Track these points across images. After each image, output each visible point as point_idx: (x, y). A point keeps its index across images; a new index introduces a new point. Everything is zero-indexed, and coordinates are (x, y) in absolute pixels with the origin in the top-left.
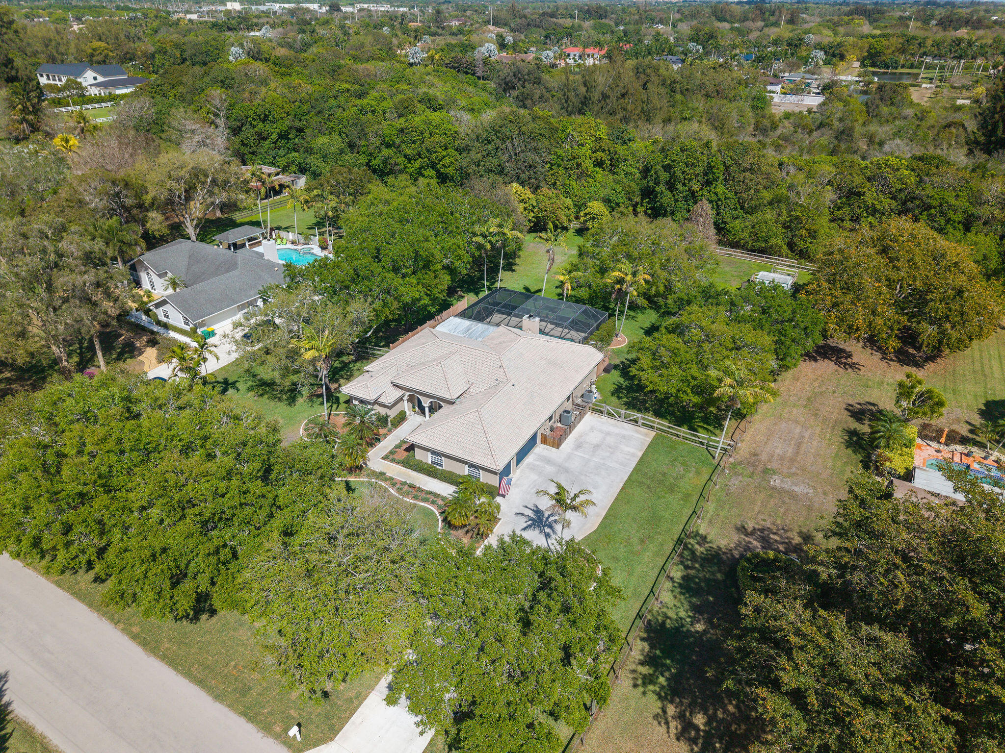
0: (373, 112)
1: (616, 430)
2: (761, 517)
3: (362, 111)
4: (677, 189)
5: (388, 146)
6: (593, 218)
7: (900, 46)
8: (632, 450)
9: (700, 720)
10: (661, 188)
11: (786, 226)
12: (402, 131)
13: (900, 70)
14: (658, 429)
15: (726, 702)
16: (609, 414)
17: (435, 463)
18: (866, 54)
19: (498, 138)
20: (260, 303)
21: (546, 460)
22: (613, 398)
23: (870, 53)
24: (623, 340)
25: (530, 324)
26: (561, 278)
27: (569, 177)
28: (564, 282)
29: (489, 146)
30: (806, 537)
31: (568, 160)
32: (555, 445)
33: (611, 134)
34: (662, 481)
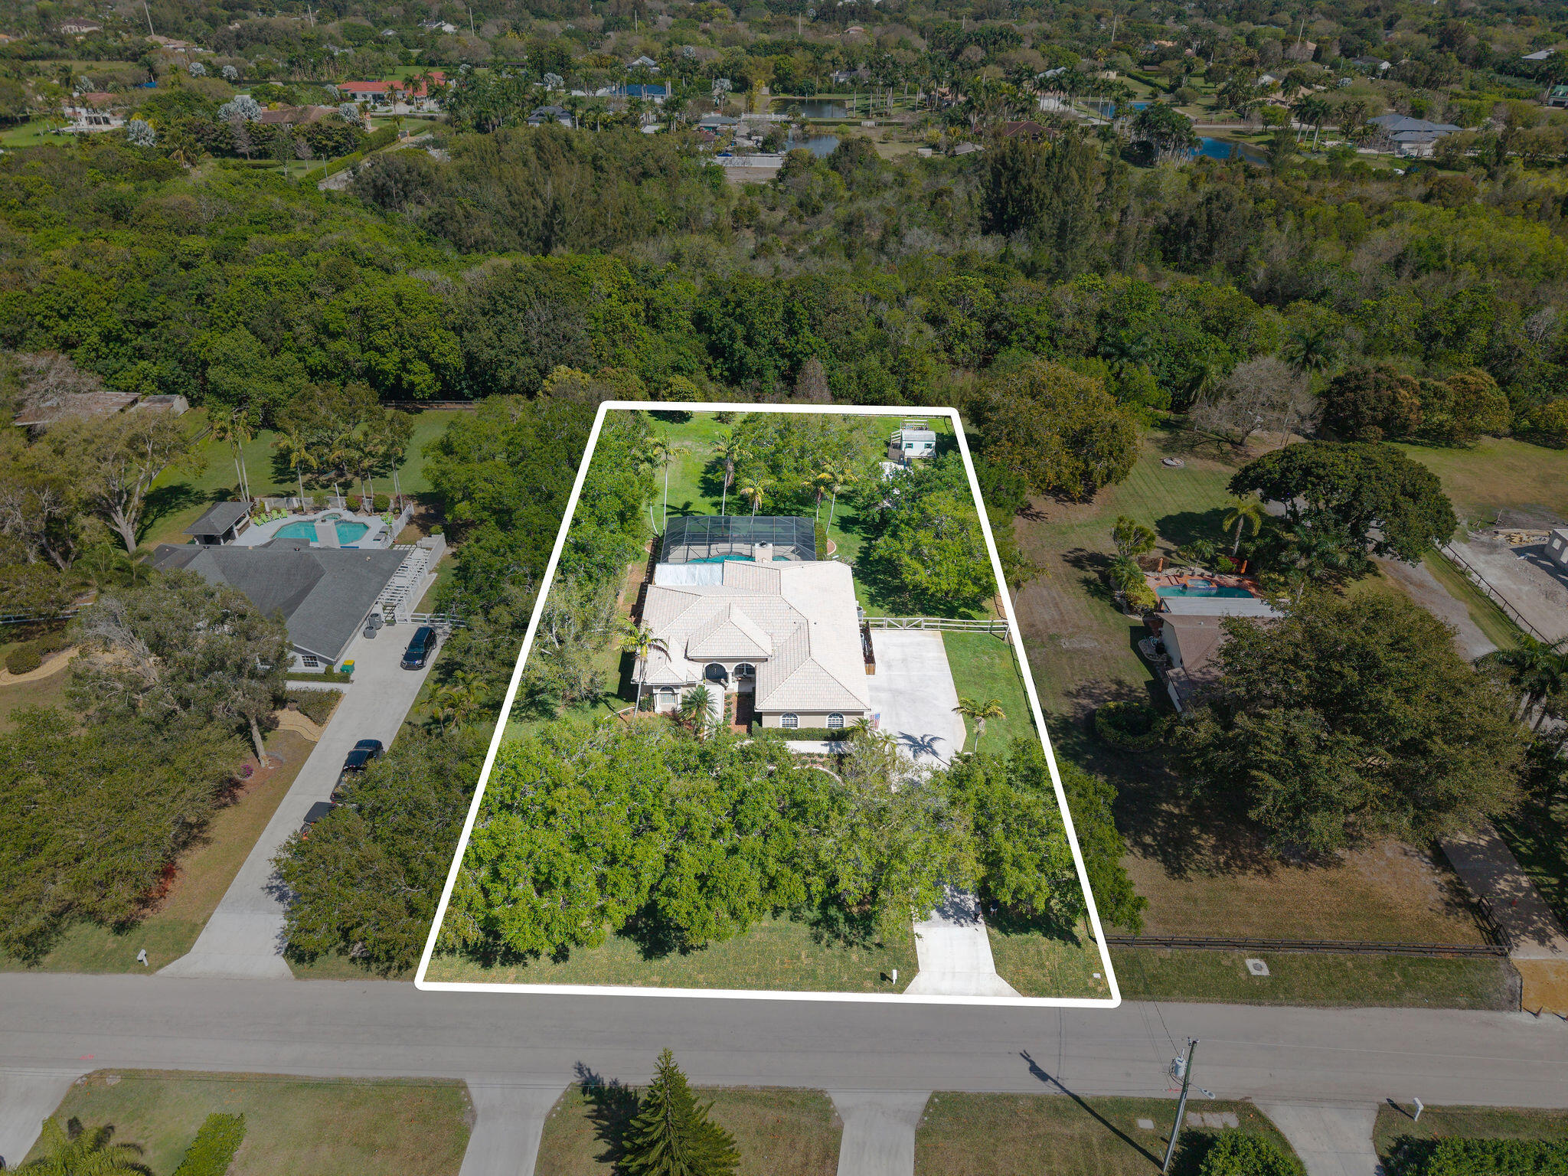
1: (905, 640)
2: (1076, 678)
4: (758, 344)
5: (334, 336)
6: (684, 398)
8: (936, 654)
9: (1148, 840)
10: (739, 345)
11: (893, 371)
12: (353, 312)
13: (818, 97)
14: (941, 627)
16: (890, 626)
17: (789, 725)
18: (773, 77)
19: (512, 306)
20: (377, 609)
21: (872, 688)
22: (876, 609)
23: (778, 75)
24: (832, 545)
25: (764, 553)
26: (752, 490)
27: (614, 344)
28: (754, 494)
29: (500, 318)
30: (1120, 683)
31: (606, 322)
32: (870, 671)
33: (635, 275)
34: (981, 675)
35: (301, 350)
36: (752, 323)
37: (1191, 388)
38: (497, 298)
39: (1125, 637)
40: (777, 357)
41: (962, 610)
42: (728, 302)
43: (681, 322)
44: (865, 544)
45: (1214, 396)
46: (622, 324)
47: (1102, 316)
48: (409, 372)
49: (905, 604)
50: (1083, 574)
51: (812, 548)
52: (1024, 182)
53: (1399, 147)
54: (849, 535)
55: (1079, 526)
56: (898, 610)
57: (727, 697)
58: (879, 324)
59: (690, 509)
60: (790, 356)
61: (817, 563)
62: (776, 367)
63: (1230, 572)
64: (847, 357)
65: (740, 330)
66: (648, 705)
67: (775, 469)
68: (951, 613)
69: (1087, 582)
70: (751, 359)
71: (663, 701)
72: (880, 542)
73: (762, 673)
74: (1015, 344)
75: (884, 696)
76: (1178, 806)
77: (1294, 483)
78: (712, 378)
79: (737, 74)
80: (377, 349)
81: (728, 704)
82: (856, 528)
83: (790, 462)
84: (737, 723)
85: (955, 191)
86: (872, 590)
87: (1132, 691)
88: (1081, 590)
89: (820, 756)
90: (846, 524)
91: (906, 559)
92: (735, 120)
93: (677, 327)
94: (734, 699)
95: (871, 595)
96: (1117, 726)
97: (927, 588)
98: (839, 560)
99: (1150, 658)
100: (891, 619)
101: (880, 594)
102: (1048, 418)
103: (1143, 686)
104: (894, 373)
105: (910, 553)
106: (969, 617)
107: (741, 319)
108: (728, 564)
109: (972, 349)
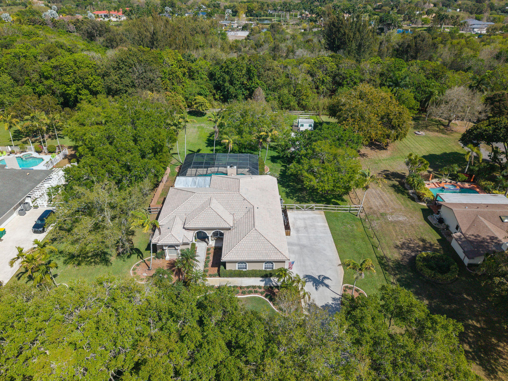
0: (25, 57)
1: (305, 216)
2: (399, 237)
3: (17, 56)
4: (235, 84)
5: (47, 78)
6: (202, 105)
7: (260, 6)
8: (322, 224)
10: (227, 84)
11: (294, 95)
12: (55, 67)
13: (262, 18)
14: (324, 209)
15: (467, 332)
16: (297, 208)
17: (241, 268)
18: (247, 11)
19: (126, 66)
20: (28, 200)
21: (289, 244)
22: (289, 200)
23: (248, 10)
24: (267, 168)
25: (232, 171)
26: (227, 141)
27: (173, 84)
28: (229, 143)
29: (121, 71)
30: (423, 240)
31: (169, 74)
32: (288, 234)
33: (184, 57)
34: (347, 235)
35: (34, 85)
36: (233, 74)
37: (426, 101)
38: (119, 62)
39: (420, 215)
40: (243, 89)
41: (333, 200)
42: (222, 67)
43: (203, 76)
44: (283, 168)
45: (438, 104)
46: (176, 75)
47: (382, 75)
48: (80, 94)
49: (304, 197)
50: (391, 183)
51: (257, 169)
52: (343, 32)
53: (473, 30)
54: (275, 164)
55: (384, 160)
56: (300, 200)
57: (208, 250)
58: (287, 76)
59: (201, 152)
60: (249, 89)
61: (260, 176)
62: (243, 94)
63: (465, 181)
64: (274, 90)
65: (227, 77)
66: (162, 255)
67: (240, 133)
68: (328, 202)
69: (394, 186)
70: (232, 90)
71: (171, 253)
72: (291, 165)
73: (227, 236)
74: (345, 86)
75: (296, 248)
76: (478, 321)
77: (501, 135)
78: (216, 99)
79: (234, 10)
80: (65, 83)
81: (208, 254)
82: (279, 161)
83: (247, 129)
84: (213, 266)
85: (314, 40)
86: (287, 190)
87: (431, 245)
88: (392, 190)
89: (260, 287)
90: (273, 159)
91: (306, 174)
92: (233, 22)
93: (201, 78)
94: (212, 251)
95: (287, 192)
96: (431, 268)
97: (317, 189)
98: (270, 175)
99: (436, 226)
100: (298, 205)
101: (291, 192)
102: (369, 108)
103: (437, 242)
104: (295, 96)
105: (307, 171)
106: (337, 204)
107: (227, 73)
108: (214, 177)
109: (327, 88)
